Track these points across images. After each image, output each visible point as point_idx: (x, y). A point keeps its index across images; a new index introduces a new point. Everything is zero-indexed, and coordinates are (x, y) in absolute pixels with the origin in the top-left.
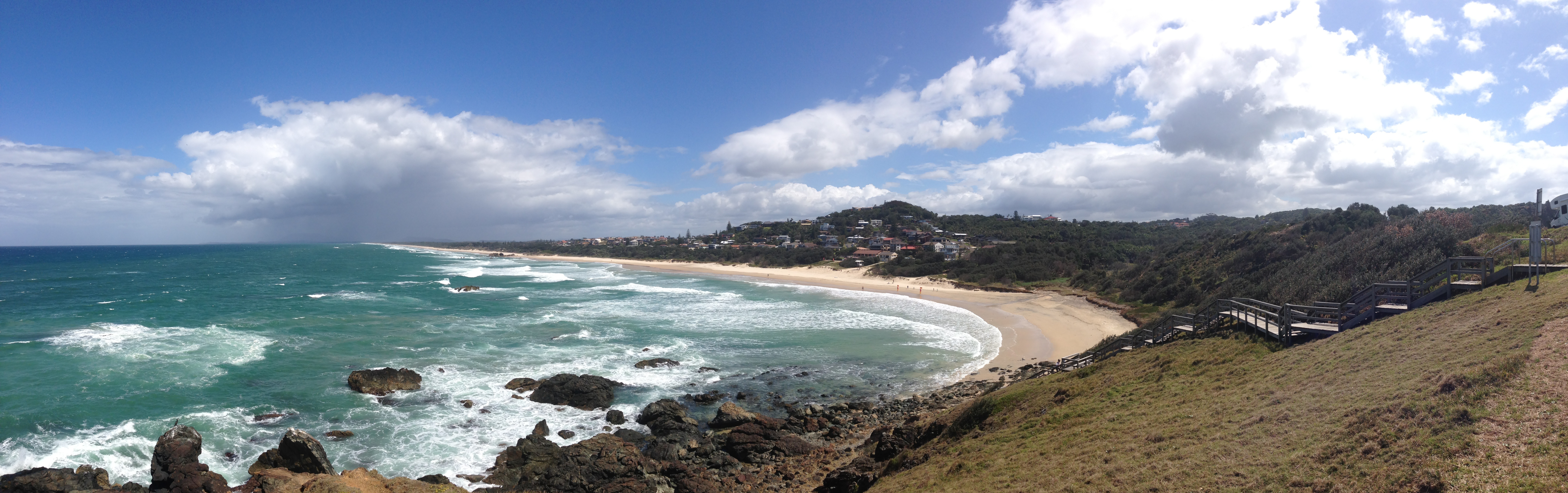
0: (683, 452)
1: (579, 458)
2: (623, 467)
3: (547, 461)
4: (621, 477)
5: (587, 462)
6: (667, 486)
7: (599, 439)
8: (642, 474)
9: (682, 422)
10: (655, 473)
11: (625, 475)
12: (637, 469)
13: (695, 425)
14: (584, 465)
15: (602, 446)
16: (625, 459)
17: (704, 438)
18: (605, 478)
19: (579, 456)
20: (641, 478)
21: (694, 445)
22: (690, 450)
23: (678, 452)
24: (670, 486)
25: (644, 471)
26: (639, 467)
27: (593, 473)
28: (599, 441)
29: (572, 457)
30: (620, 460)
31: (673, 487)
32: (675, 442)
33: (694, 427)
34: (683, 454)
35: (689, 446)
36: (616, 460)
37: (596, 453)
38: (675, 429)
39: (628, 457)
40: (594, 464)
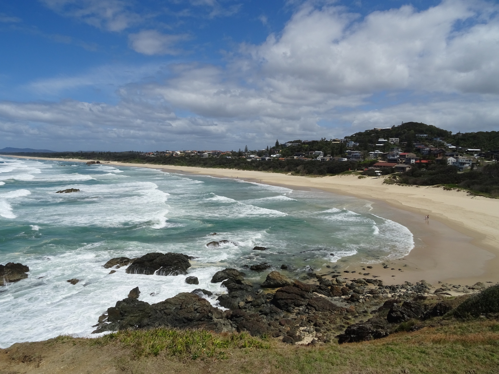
0: (242, 304)
1: (165, 311)
2: (198, 314)
3: (139, 316)
4: (197, 321)
5: (171, 313)
6: (230, 327)
7: (180, 296)
8: (212, 318)
9: (242, 284)
10: (222, 318)
11: (200, 320)
12: (208, 316)
13: (251, 286)
14: (169, 315)
15: (183, 301)
16: (200, 309)
17: (257, 294)
18: (184, 323)
19: (166, 309)
20: (211, 321)
21: (250, 299)
22: (247, 302)
23: (239, 303)
24: (232, 326)
25: (213, 317)
26: (210, 314)
27: (176, 320)
28: (180, 298)
29: (160, 311)
30: (196, 310)
31: (234, 327)
32: (237, 297)
33: (250, 288)
34: (242, 305)
35: (246, 300)
36: (193, 310)
37: (179, 307)
38: (236, 288)
39: (202, 308)
40: (177, 313)
